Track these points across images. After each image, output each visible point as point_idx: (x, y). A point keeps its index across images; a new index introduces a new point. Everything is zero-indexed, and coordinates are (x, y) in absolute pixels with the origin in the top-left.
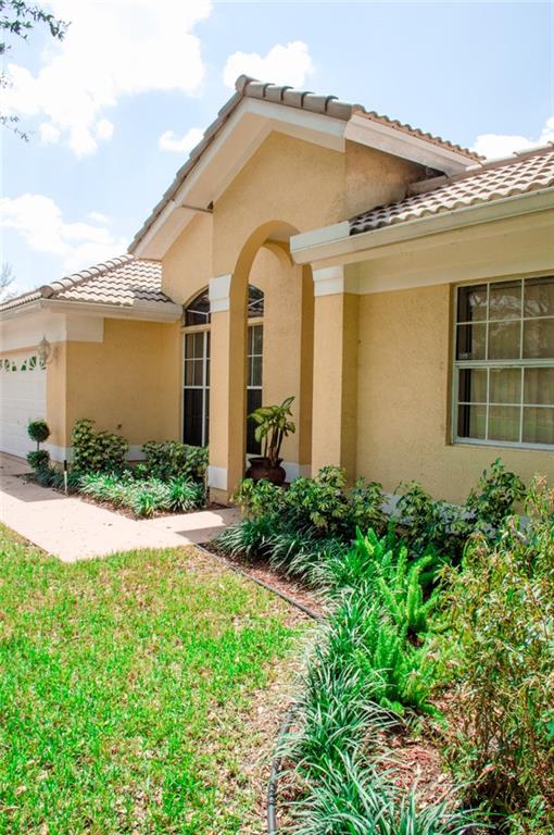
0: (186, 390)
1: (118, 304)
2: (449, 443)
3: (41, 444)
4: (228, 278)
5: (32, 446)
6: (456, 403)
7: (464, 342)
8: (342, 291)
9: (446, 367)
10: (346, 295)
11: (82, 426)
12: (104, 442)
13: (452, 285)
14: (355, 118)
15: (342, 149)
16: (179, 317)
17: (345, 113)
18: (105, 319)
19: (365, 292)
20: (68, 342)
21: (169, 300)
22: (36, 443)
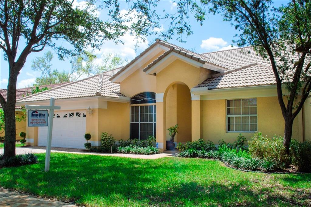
0: (131, 123)
1: (115, 97)
2: (226, 132)
3: (89, 141)
4: (163, 94)
5: (86, 141)
6: (227, 124)
7: (228, 112)
8: (199, 99)
9: (225, 116)
10: (200, 100)
11: (105, 134)
12: (110, 139)
13: (226, 100)
14: (206, 64)
15: (199, 68)
16: (129, 101)
17: (203, 62)
18: (108, 102)
19: (205, 100)
20: (99, 109)
21: (125, 96)
22: (87, 140)
